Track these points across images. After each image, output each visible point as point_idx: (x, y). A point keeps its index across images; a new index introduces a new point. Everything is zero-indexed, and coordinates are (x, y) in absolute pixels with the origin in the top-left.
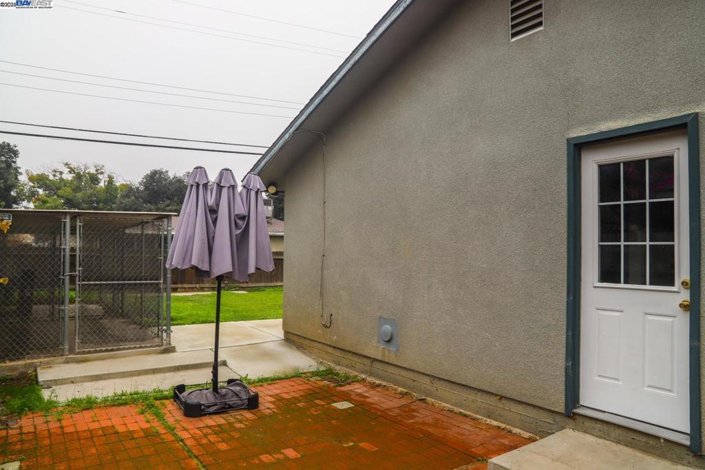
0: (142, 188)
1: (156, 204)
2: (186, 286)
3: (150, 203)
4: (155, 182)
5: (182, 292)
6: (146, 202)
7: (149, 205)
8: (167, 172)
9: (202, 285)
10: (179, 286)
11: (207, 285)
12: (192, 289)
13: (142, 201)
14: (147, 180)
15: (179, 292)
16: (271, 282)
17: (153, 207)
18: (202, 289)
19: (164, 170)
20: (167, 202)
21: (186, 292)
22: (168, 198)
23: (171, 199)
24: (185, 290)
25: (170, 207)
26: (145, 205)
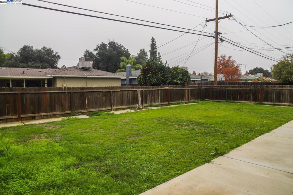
0: (19, 55)
1: (27, 64)
2: (42, 114)
3: (24, 63)
4: (26, 52)
5: (39, 119)
6: (21, 62)
7: (23, 64)
8: (32, 47)
9: (55, 113)
10: (37, 114)
11: (58, 113)
12: (47, 117)
13: (19, 62)
14: (22, 51)
15: (37, 119)
16: (102, 107)
17: (25, 65)
18: (55, 116)
19: (31, 46)
20: (33, 62)
21: (42, 119)
22: (33, 60)
23: (35, 61)
24: (42, 118)
25: (35, 65)
26: (20, 64)
